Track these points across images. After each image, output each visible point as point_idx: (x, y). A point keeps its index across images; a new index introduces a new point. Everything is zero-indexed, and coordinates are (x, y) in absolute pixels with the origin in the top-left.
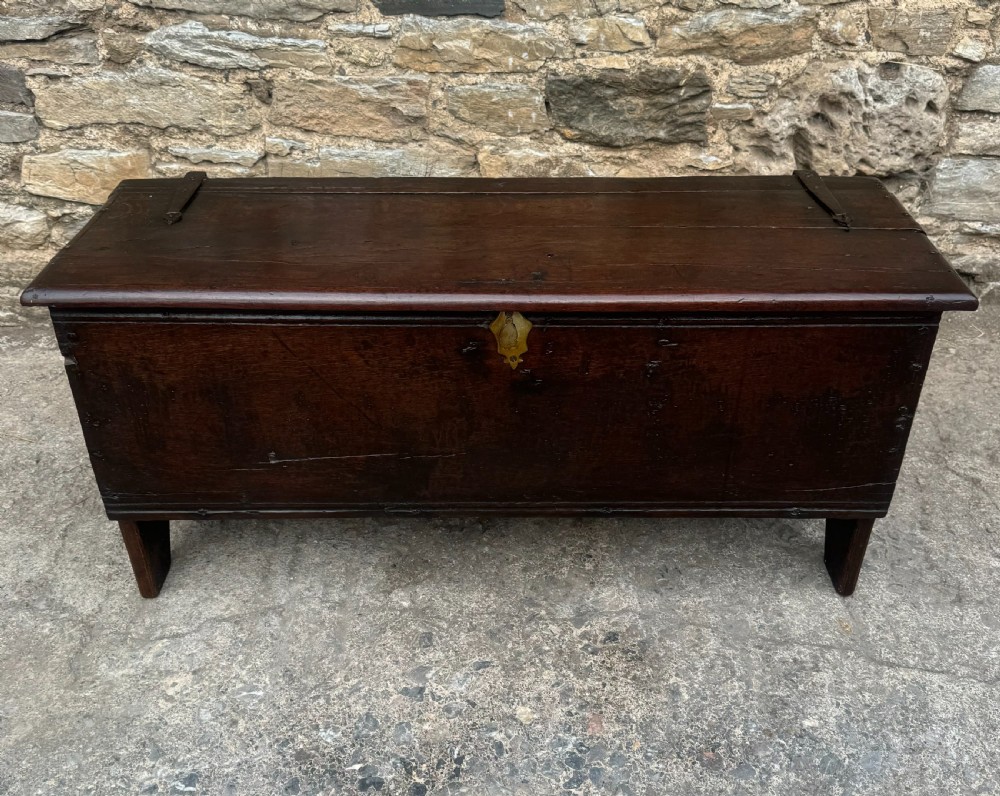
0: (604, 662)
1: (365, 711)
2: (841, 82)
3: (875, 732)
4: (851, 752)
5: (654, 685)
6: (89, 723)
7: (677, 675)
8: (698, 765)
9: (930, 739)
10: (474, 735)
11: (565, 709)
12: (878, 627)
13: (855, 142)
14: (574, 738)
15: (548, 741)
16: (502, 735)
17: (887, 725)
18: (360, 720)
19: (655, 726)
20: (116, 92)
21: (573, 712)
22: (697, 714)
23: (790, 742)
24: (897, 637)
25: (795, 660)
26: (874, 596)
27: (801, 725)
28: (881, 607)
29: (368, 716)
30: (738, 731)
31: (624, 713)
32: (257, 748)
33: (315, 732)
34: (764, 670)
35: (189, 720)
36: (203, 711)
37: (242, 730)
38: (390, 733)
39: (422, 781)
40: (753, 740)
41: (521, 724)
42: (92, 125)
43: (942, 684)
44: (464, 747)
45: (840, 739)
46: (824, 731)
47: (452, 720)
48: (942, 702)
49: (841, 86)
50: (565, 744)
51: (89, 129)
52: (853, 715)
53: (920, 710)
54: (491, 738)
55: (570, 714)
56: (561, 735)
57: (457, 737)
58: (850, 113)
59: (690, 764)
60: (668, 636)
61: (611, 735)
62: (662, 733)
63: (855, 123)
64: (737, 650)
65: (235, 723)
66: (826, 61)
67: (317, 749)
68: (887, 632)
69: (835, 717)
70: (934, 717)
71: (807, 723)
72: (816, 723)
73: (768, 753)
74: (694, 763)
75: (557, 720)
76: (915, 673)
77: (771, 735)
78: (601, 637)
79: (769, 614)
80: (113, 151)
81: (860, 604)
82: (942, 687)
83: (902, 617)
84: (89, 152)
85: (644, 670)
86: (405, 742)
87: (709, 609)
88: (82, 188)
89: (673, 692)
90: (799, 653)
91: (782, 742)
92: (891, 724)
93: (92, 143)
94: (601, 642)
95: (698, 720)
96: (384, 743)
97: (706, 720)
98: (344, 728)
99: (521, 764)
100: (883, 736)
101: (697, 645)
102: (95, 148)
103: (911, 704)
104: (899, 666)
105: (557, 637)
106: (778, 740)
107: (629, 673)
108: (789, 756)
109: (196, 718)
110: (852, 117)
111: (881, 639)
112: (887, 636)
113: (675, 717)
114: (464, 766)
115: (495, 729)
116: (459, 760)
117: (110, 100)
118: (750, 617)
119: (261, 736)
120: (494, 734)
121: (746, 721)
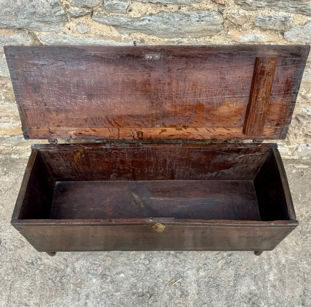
2: (306, 112)
13: (307, 128)
20: (11, 108)
42: (4, 116)
49: (306, 113)
51: (3, 117)
58: (307, 119)
63: (308, 123)
66: (302, 103)
80: (14, 123)
84: (5, 123)
88: (5, 131)
93: (5, 121)
102: (7, 122)
110: (308, 121)
117: (9, 110)
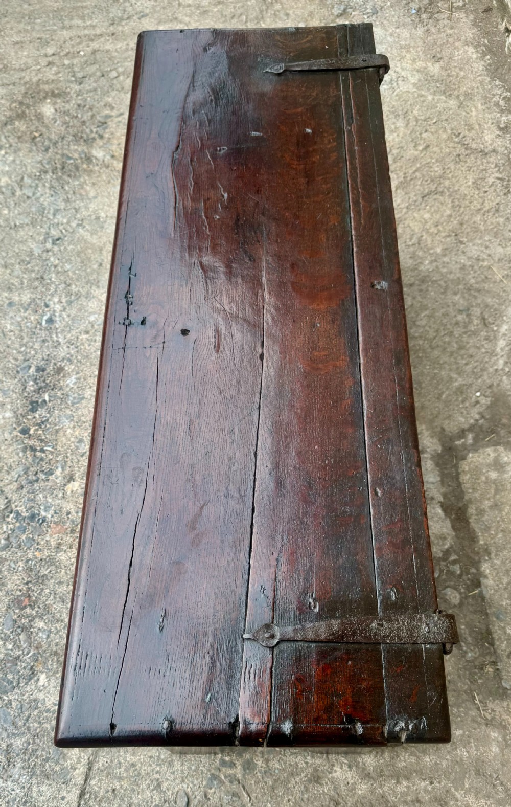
1: (86, 396)
3: (29, 729)
4: (13, 703)
6: (95, 267)
8: (19, 593)
9: (16, 770)
10: (60, 458)
11: (72, 511)
12: (133, 765)
14: (49, 516)
15: (50, 500)
16: (59, 474)
17: (34, 740)
18: (79, 395)
19: (53, 568)
21: (70, 516)
22: (60, 598)
23: (28, 660)
24: (120, 779)
26: (173, 773)
27: (42, 672)
28: (158, 776)
29: (83, 398)
30: (41, 624)
31: (65, 548)
32: (69, 347)
33: (74, 373)
35: (91, 310)
36: (96, 316)
37: (80, 337)
38: (68, 412)
39: (32, 432)
40: (34, 634)
41: (65, 485)
43: (66, 800)
44: (52, 453)
45: (24, 697)
46: (33, 687)
47: (72, 445)
48: (48, 794)
50: (45, 511)
52: (45, 714)
53: (43, 772)
54: (57, 468)
55: (69, 513)
56: (53, 508)
57: (59, 448)
59: (20, 588)
61: (48, 539)
62: (46, 572)
65: (87, 332)
67: (64, 377)
68: (126, 770)
69: (44, 699)
70: (34, 781)
71: (43, 678)
72: (41, 683)
73: (22, 643)
74: (21, 591)
75: (64, 506)
76: (80, 780)
77: (37, 648)
81: (162, 757)
82: (63, 798)
83: (143, 790)
86: (60, 420)
91: (29, 655)
92: (34, 742)
95: (55, 598)
96: (61, 410)
97: (54, 603)
98: (75, 387)
99: (36, 486)
100: (24, 733)
103: (50, 766)
104: (90, 769)
106: (32, 652)
108: (18, 658)
109: (91, 313)
111: (120, 763)
112: (122, 770)
113: (60, 583)
114: (38, 454)
115: (63, 470)
116: (42, 451)
119: (77, 347)
120: (60, 469)
121: (50, 632)
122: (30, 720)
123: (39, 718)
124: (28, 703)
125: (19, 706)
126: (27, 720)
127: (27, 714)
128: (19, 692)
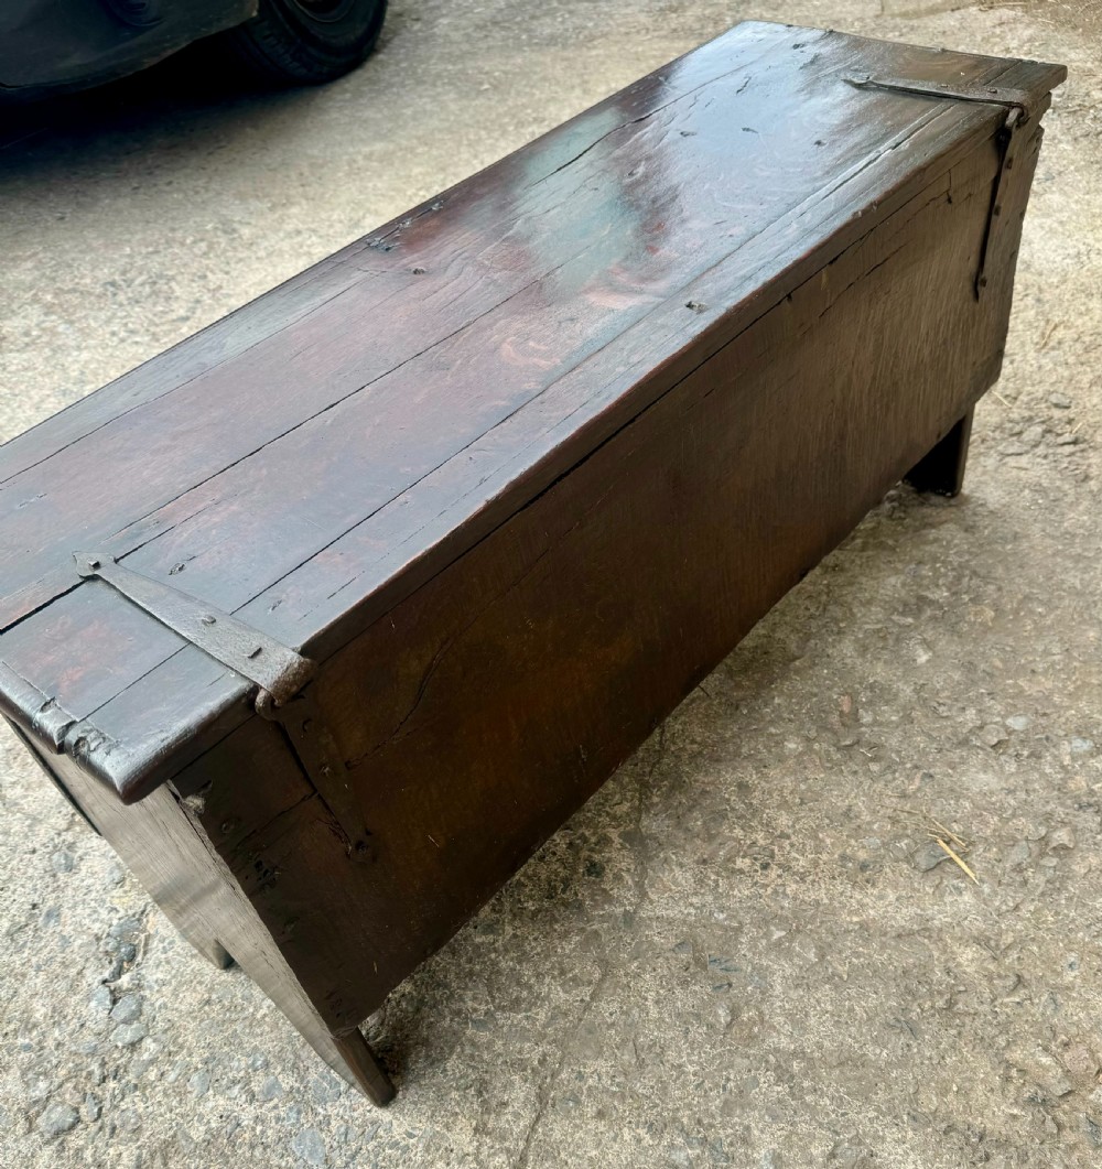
0: (554, 854)
4: (333, 1123)
5: (507, 906)
7: (515, 936)
25: (505, 1104)
34: (500, 1055)
45: (355, 1114)
52: (388, 1151)
60: (587, 939)
64: (545, 1026)
78: (596, 857)
79: (606, 1099)
85: (531, 897)
87: (631, 1009)
89: (489, 926)
90: (517, 1115)
94: (590, 856)
101: (563, 972)
105: (608, 809)
107: (529, 878)
118: (603, 1065)
122: (359, 1159)
123: (377, 1156)
124: (359, 1126)
125: (342, 1130)
126: (353, 1157)
127: (354, 1147)
128: (347, 1103)
